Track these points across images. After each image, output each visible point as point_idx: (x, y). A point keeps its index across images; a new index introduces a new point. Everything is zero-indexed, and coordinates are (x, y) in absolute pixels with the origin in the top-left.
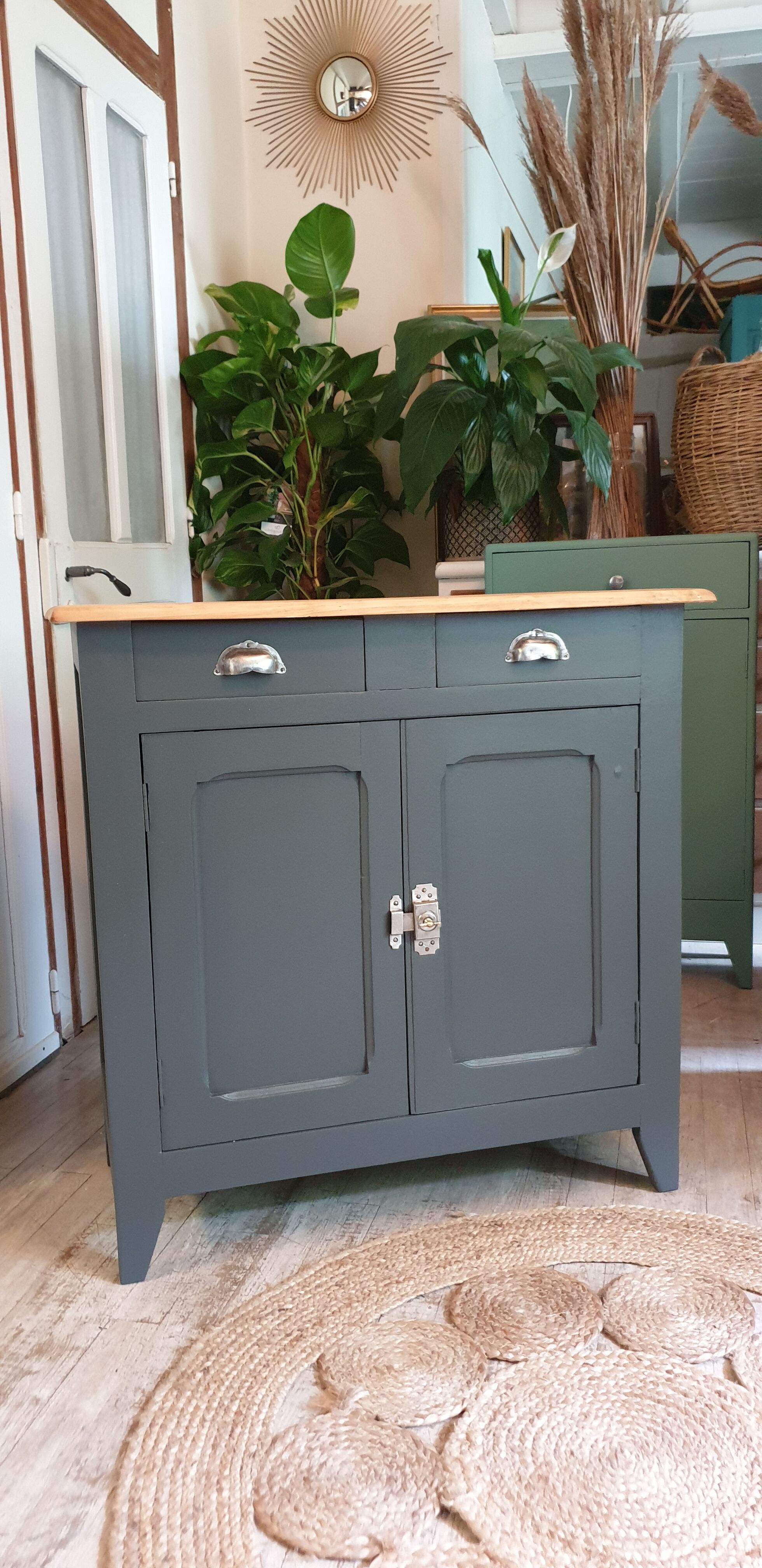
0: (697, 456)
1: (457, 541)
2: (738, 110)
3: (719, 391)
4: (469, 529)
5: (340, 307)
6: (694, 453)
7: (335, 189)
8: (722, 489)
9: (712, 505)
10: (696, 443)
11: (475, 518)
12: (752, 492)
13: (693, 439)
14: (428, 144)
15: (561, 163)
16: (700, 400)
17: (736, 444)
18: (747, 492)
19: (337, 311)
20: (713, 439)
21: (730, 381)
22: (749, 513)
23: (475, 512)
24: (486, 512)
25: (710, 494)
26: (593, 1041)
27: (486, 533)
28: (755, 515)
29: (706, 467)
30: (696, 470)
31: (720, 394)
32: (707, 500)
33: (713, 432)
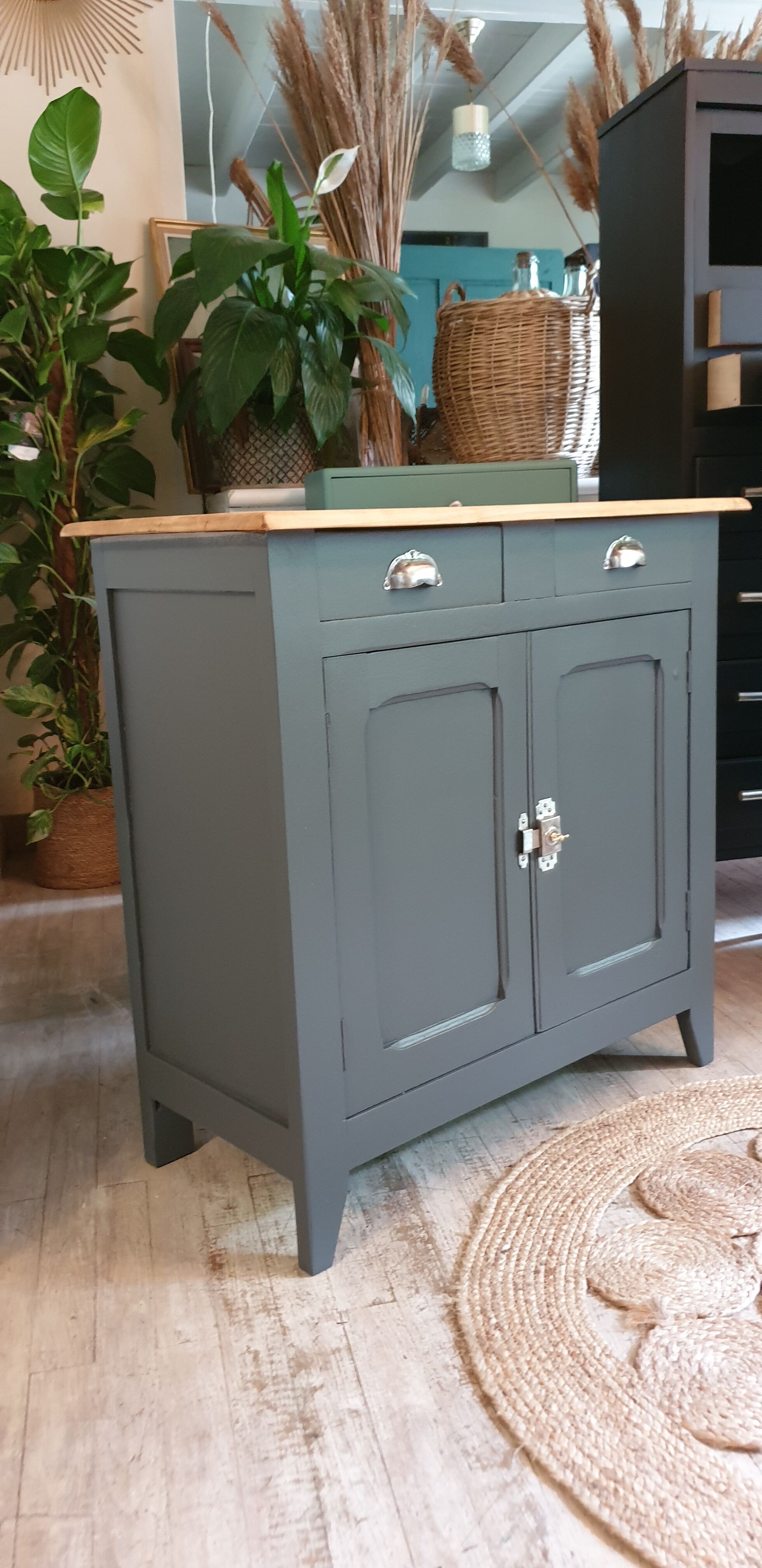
0: (474, 388)
1: (243, 467)
2: (460, 56)
3: (497, 326)
4: (258, 456)
5: (85, 209)
6: (471, 385)
7: (33, 74)
8: (502, 420)
9: (490, 436)
10: (473, 375)
11: (265, 444)
12: (532, 423)
13: (471, 372)
14: (138, 40)
15: (340, 80)
16: (476, 334)
17: (519, 377)
18: (527, 424)
19: (83, 212)
20: (493, 372)
21: (509, 316)
22: (527, 444)
23: (264, 438)
24: (275, 437)
25: (488, 425)
26: (658, 934)
27: (277, 459)
28: (532, 446)
29: (485, 399)
30: (474, 402)
31: (499, 328)
32: (484, 431)
33: (493, 365)
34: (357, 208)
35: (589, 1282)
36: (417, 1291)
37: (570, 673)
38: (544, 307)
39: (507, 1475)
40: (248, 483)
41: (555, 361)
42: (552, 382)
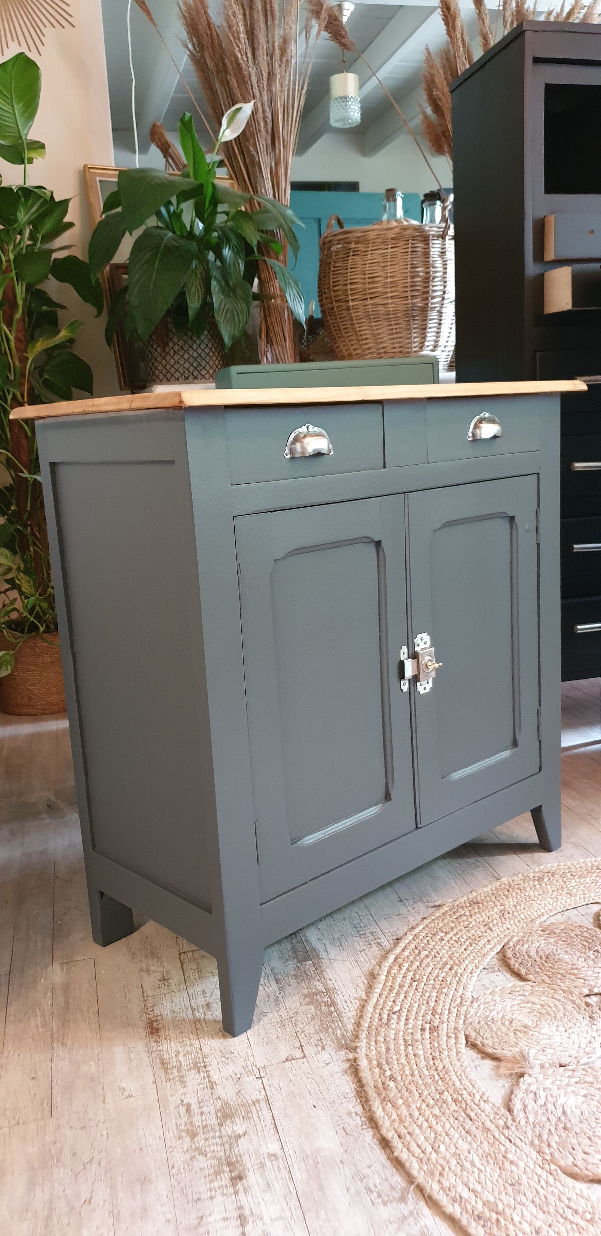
0: (352, 300)
1: (165, 367)
2: (335, 27)
5: (30, 156)
6: (350, 298)
8: (376, 326)
9: (366, 339)
10: (351, 290)
11: (182, 348)
12: (400, 328)
13: (349, 287)
14: (72, 16)
16: (353, 255)
17: (389, 290)
18: (396, 329)
19: (29, 158)
20: (367, 286)
21: (379, 240)
22: (396, 345)
23: (181, 343)
24: (190, 342)
25: (364, 330)
26: (515, 744)
27: (192, 360)
28: (400, 347)
29: (362, 309)
30: (352, 311)
31: (372, 250)
32: (361, 335)
33: (367, 281)
34: (254, 153)
35: (467, 1037)
36: (323, 1048)
37: (441, 528)
38: (408, 232)
39: (404, 1209)
40: (168, 380)
41: (418, 276)
42: (416, 293)
